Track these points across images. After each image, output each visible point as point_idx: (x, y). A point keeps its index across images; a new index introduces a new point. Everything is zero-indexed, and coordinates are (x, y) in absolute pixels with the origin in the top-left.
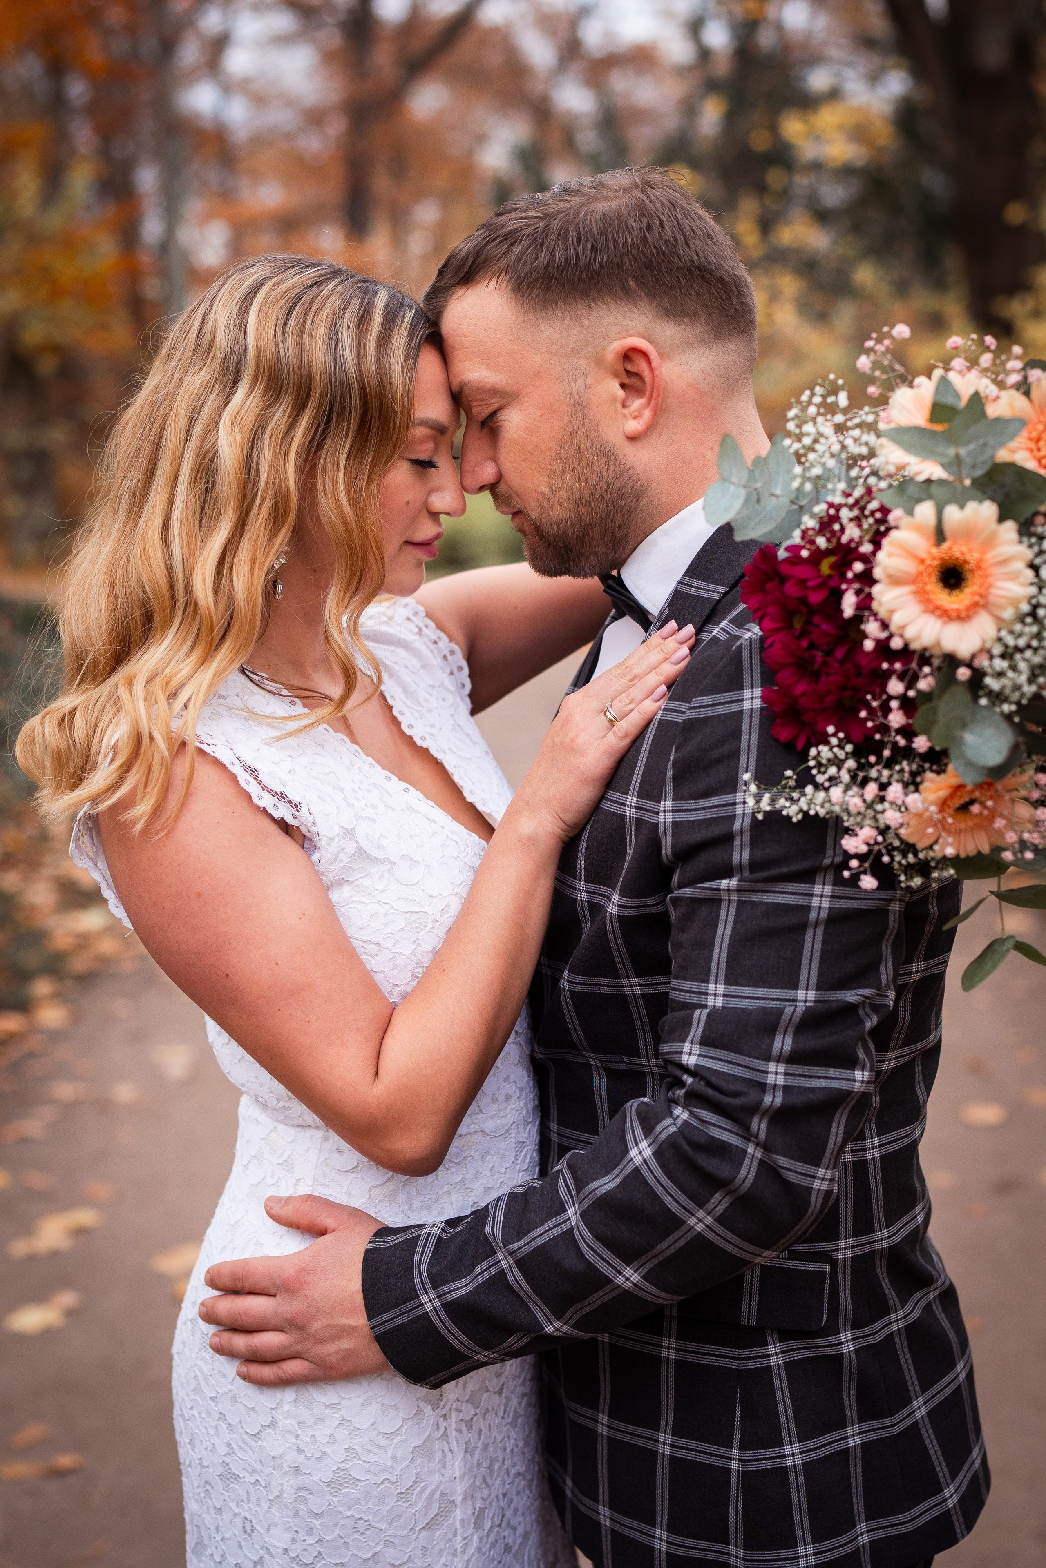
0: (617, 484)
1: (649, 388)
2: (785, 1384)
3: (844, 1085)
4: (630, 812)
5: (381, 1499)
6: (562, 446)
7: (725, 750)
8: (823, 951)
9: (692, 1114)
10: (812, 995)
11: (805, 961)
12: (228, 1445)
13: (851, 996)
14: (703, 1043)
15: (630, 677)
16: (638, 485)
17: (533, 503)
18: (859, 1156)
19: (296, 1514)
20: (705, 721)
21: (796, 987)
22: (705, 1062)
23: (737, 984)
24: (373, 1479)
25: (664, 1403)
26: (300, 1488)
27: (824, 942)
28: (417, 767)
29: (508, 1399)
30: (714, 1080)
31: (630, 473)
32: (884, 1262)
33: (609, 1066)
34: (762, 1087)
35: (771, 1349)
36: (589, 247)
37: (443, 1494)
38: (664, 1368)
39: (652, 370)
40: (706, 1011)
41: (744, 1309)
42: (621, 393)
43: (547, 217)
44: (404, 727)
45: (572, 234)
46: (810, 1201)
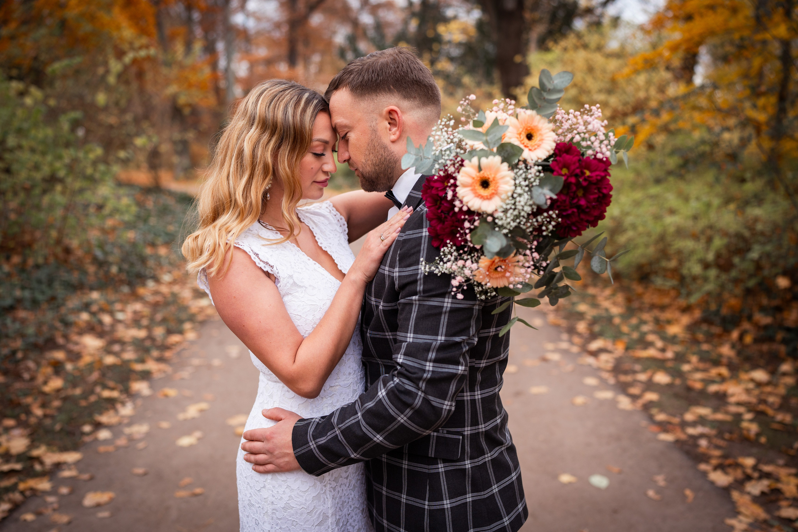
0: (388, 158)
1: (398, 124)
2: (444, 478)
3: (454, 371)
4: (386, 273)
5: (301, 514)
6: (369, 145)
7: (416, 250)
8: (448, 322)
9: (400, 380)
10: (443, 338)
11: (441, 326)
12: (250, 494)
13: (458, 339)
14: (405, 354)
15: (390, 225)
16: (395, 158)
17: (360, 166)
18: (472, 398)
19: (272, 518)
20: (410, 240)
21: (437, 335)
22: (405, 362)
23: (417, 334)
24: (298, 507)
25: (404, 484)
26: (274, 510)
27: (448, 319)
28: (323, 257)
29: (350, 481)
30: (407, 368)
31: (393, 154)
32: (483, 436)
33: (385, 364)
34: (424, 371)
35: (440, 466)
36: (376, 74)
37: (324, 513)
38: (403, 471)
39: (399, 117)
40: (406, 343)
41: (430, 451)
42: (388, 126)
43: (364, 64)
44: (319, 244)
45: (371, 70)
46: (442, 413)
